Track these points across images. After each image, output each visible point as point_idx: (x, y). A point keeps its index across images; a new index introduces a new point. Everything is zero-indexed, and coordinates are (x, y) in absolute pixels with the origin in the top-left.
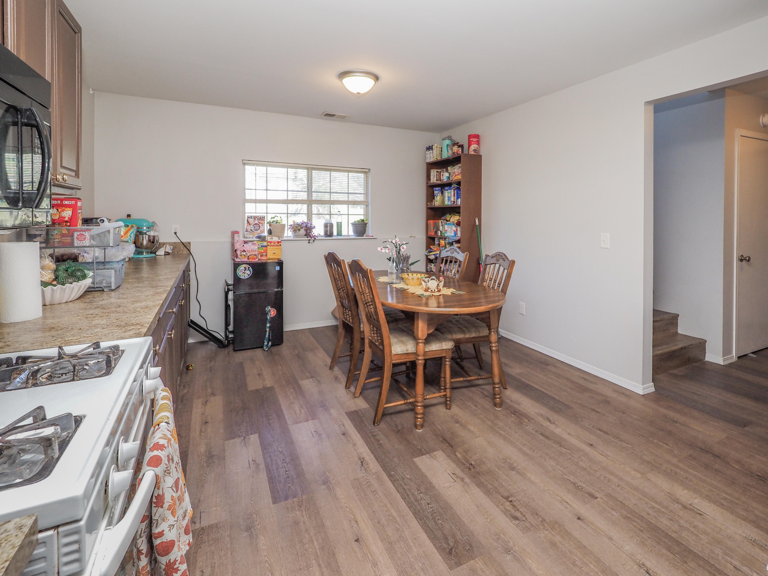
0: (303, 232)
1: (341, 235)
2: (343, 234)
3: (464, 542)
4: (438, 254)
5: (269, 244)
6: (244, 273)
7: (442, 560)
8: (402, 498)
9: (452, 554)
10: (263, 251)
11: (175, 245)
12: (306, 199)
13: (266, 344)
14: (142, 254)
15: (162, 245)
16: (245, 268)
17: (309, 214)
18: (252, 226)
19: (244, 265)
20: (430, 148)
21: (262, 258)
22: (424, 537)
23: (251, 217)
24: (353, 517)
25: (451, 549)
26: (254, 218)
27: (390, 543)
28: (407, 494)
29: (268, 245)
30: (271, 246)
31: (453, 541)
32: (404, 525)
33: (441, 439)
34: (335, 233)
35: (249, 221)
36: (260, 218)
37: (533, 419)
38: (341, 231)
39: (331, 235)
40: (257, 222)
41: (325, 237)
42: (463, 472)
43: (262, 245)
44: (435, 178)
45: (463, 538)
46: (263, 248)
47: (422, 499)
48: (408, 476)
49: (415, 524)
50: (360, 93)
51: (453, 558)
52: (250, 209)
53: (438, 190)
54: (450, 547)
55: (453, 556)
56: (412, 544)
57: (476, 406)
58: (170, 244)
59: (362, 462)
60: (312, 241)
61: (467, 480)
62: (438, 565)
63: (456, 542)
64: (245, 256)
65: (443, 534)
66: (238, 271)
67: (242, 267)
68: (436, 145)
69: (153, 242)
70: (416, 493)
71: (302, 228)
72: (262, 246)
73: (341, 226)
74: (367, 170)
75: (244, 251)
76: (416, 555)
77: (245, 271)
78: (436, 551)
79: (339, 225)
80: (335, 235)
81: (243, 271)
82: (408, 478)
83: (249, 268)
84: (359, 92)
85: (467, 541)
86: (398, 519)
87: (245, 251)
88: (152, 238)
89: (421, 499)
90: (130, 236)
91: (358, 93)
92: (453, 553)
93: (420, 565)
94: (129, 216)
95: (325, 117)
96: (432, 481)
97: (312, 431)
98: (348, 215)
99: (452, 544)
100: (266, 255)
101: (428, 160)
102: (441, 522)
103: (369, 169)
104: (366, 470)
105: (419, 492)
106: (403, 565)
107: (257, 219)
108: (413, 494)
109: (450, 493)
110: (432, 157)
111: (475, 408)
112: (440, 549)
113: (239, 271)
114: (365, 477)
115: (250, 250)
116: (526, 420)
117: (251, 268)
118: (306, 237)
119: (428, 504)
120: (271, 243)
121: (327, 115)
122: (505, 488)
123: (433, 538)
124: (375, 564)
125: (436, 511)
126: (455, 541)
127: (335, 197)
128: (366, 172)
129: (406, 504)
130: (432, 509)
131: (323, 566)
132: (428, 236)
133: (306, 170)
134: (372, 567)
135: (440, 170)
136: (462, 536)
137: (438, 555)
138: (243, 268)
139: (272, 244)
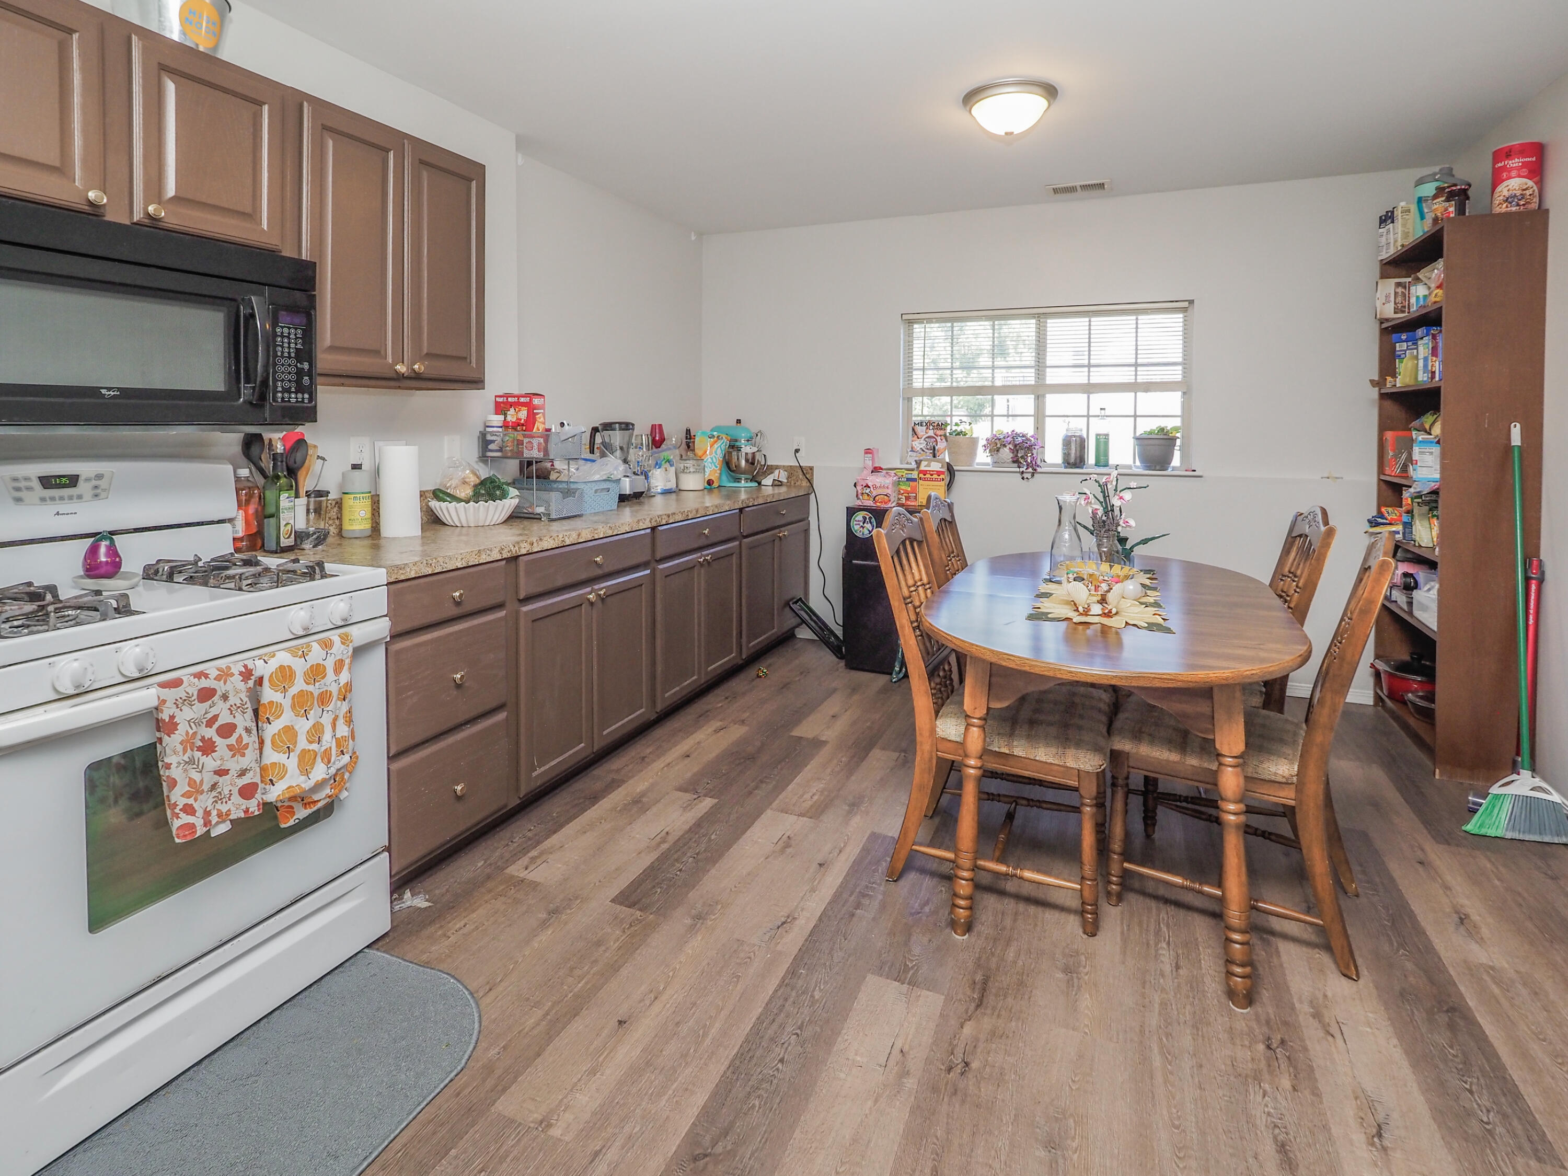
0: (1006, 453)
1: (1106, 465)
2: (1111, 462)
3: (741, 1167)
4: (1398, 533)
5: (921, 475)
6: (863, 528)
7: (670, 1155)
8: (758, 1019)
9: (694, 1162)
10: (909, 489)
11: (790, 470)
12: (1033, 383)
13: (897, 669)
14: (738, 482)
15: (771, 469)
16: (865, 518)
17: (1040, 416)
18: (922, 440)
19: (863, 513)
20: (1388, 218)
21: (909, 503)
22: (700, 1098)
23: (921, 424)
24: (661, 988)
25: (706, 1156)
26: (926, 424)
27: (648, 1064)
28: (774, 1020)
29: (920, 478)
30: (925, 480)
31: (729, 1148)
32: (701, 1059)
33: (979, 977)
34: (1091, 459)
35: (916, 430)
36: (938, 425)
37: (1316, 1093)
38: (1106, 455)
39: (1079, 462)
40: (931, 433)
41: (1066, 467)
42: (928, 1061)
43: (909, 476)
44: (1391, 306)
45: (750, 1158)
46: (911, 483)
47: (786, 1045)
48: (817, 995)
49: (717, 1070)
50: (1012, 133)
51: (688, 1169)
52: (923, 408)
53: (1406, 341)
54: (709, 1151)
55: (692, 1166)
56: (670, 1092)
57: (1178, 967)
58: (785, 468)
59: (786, 923)
60: (1029, 476)
61: (910, 1083)
62: (655, 1155)
63: (731, 1154)
64: (868, 495)
65: (732, 1124)
66: (853, 523)
67: (859, 516)
68: (1403, 204)
69: (753, 463)
70: (789, 1029)
71: (1005, 446)
72: (908, 480)
73: (1106, 443)
74: (1186, 304)
75: (867, 486)
76: (653, 1112)
77: (864, 523)
78: (683, 1135)
79: (1103, 442)
80: (1091, 465)
81: (861, 524)
82: (812, 996)
83: (870, 518)
84: (1009, 130)
85: (748, 1170)
86: (708, 1041)
87: (869, 487)
88: (750, 457)
89: (783, 1044)
90: (716, 452)
91: (1006, 134)
92: (701, 1163)
93: (637, 1129)
94: (739, 421)
95: (1058, 196)
96: (844, 1031)
97: (787, 834)
98: (1135, 416)
99: (719, 1149)
100: (915, 498)
101: (1385, 255)
102: (757, 1103)
103: (1191, 302)
104: (772, 938)
105: (798, 1031)
106: (618, 1107)
107: (931, 427)
108: (782, 1027)
109: (842, 1076)
110: (1392, 245)
111: (1167, 968)
112: (693, 1138)
113: (855, 523)
114: (756, 948)
115: (878, 485)
116: (1286, 1083)
117: (873, 520)
118: (1016, 465)
119: (782, 1061)
120: (925, 475)
121: (1056, 191)
122: (969, 1163)
123: (708, 1114)
124: (593, 1072)
125: (775, 1081)
126: (729, 1152)
127: (1098, 377)
128: (1186, 307)
129: (750, 1030)
130: (775, 1073)
131: (549, 1017)
132: (1383, 477)
133: (1034, 321)
134: (586, 1071)
135: (1410, 279)
136: (752, 1154)
137: (678, 1143)
138: (861, 519)
139: (928, 476)
